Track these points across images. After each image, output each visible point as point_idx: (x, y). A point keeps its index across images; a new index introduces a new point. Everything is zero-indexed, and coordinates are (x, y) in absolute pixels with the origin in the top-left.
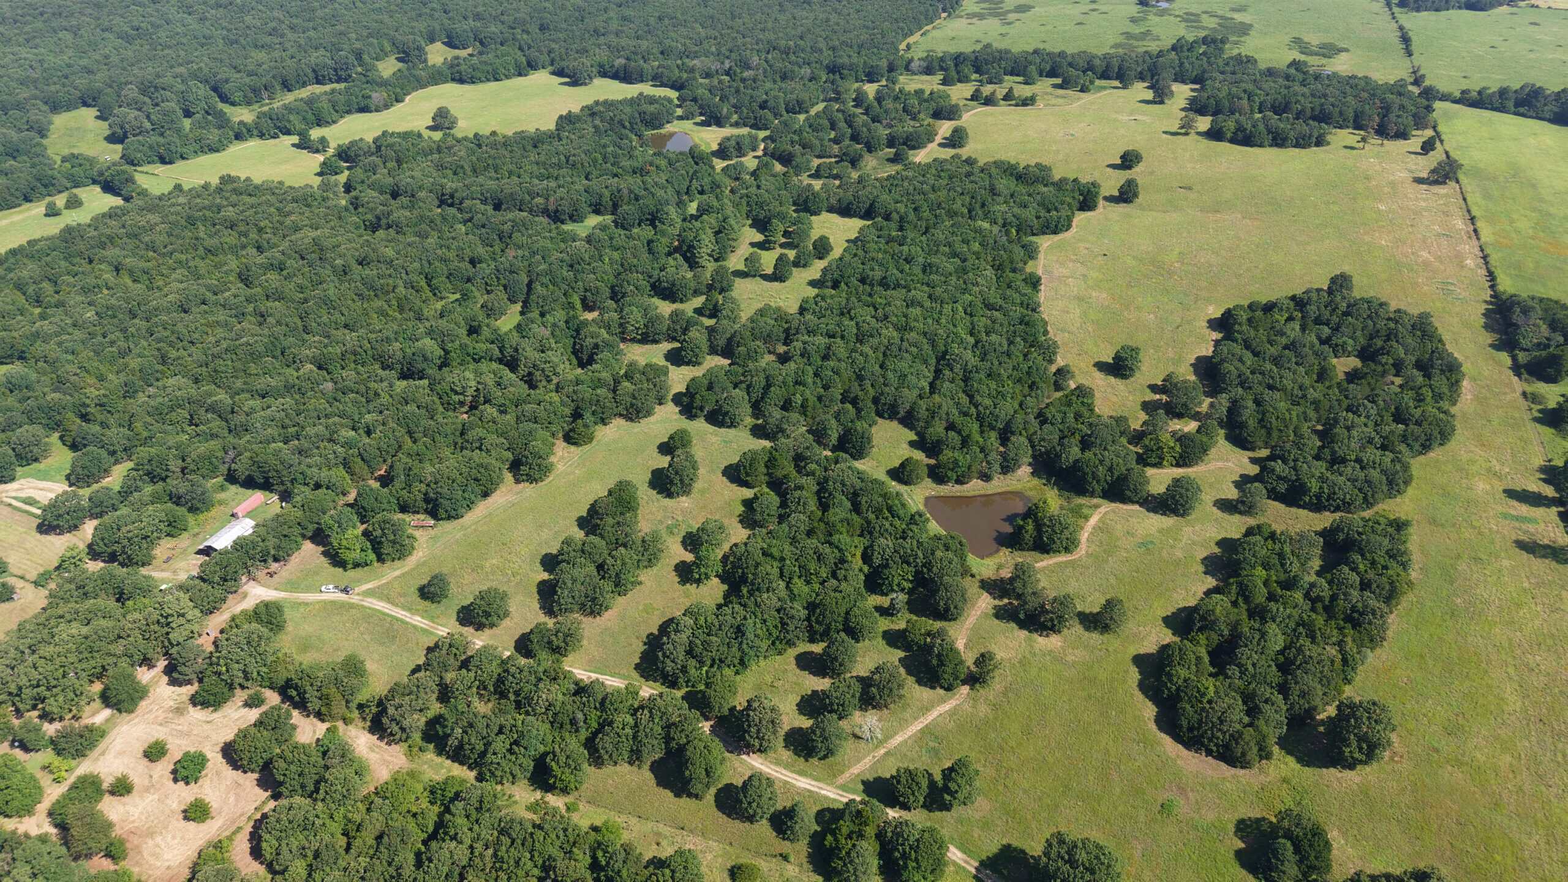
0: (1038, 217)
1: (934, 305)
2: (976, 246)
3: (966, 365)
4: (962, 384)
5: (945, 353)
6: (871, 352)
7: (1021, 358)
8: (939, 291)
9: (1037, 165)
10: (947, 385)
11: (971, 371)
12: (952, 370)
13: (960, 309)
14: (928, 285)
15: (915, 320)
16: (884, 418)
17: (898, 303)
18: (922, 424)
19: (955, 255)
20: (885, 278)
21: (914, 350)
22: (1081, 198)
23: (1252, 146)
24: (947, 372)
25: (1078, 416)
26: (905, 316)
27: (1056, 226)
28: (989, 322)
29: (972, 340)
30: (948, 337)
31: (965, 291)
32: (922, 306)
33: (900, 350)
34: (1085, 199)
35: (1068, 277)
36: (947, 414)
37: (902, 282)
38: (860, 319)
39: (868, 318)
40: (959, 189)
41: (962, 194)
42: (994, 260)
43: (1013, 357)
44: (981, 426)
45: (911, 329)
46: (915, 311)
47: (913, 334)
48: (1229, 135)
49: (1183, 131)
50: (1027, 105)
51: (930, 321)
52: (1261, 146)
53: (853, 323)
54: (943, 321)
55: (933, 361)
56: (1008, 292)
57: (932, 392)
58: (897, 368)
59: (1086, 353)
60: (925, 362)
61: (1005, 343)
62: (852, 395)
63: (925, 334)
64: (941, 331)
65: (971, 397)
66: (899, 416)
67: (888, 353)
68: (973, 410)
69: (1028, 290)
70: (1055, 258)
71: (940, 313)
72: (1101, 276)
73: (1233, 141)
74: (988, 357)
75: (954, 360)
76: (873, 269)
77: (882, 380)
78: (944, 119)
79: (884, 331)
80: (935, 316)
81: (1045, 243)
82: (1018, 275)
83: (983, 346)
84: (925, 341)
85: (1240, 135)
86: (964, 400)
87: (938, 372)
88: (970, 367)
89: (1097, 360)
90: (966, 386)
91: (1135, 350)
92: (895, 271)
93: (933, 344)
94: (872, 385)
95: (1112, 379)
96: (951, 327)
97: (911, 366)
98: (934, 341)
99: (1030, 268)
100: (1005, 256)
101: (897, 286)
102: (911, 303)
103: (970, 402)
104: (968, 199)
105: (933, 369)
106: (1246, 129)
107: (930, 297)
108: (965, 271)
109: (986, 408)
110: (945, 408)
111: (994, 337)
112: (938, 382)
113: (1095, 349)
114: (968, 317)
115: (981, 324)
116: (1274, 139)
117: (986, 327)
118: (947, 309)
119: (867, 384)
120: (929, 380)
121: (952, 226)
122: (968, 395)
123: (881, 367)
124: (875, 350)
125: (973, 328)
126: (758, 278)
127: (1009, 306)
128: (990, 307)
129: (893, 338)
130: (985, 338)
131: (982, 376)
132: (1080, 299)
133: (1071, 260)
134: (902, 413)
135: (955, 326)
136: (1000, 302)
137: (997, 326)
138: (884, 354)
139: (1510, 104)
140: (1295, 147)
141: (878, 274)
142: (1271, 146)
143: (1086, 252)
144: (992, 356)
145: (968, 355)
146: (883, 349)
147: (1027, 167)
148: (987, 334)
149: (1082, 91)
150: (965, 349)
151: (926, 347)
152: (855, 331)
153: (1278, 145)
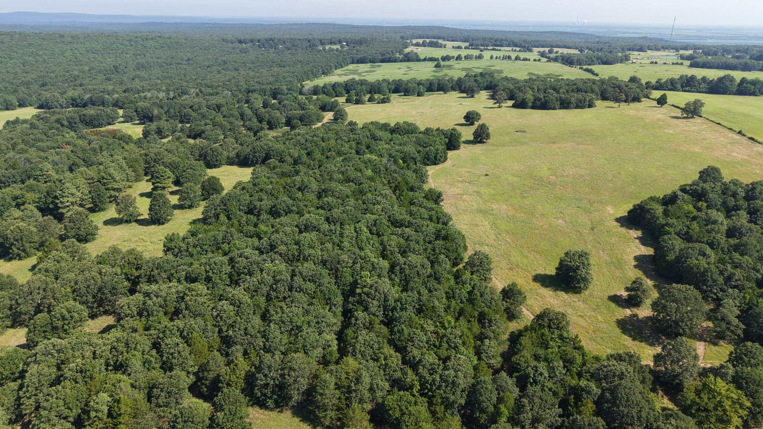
0: (419, 152)
1: (333, 227)
2: (369, 173)
3: (386, 300)
4: (385, 330)
5: (354, 285)
6: (246, 299)
7: (452, 282)
8: (337, 212)
9: (405, 122)
10: (364, 336)
11: (394, 309)
12: (366, 309)
13: (365, 229)
14: (322, 208)
15: (311, 247)
16: (267, 408)
17: (288, 229)
18: (332, 414)
19: (348, 180)
20: (275, 206)
21: (311, 286)
22: (447, 140)
23: (548, 109)
24: (360, 314)
25: (568, 362)
26: (297, 243)
27: (435, 157)
28: (402, 240)
29: (385, 264)
30: (354, 263)
31: (366, 211)
32: (318, 230)
33: (290, 290)
34: (450, 140)
35: (463, 195)
36: (371, 390)
37: (294, 208)
38: (235, 253)
39: (248, 251)
40: (345, 138)
41: (349, 141)
42: (389, 182)
43: (443, 280)
44: (430, 403)
45: (306, 259)
46: (310, 236)
47: (309, 265)
48: (530, 104)
49: (497, 105)
50: (385, 102)
51: (329, 246)
52: (554, 109)
53: (225, 259)
54: (346, 244)
55: (339, 299)
56: (413, 208)
57: (343, 352)
58: (285, 318)
59: (518, 266)
60: (328, 302)
61: (428, 263)
62: (211, 375)
63: (324, 263)
64: (344, 257)
65: (400, 349)
66: (293, 403)
67: (273, 294)
68: (411, 377)
69: (433, 205)
70: (444, 181)
71: (341, 235)
72: (492, 191)
73: (534, 107)
74: (412, 284)
75: (368, 295)
76: (261, 200)
77: (260, 342)
78: (328, 111)
79: (268, 265)
80: (337, 240)
81: (431, 170)
82: (417, 194)
83: (402, 270)
84: (325, 272)
85: (538, 103)
86: (395, 359)
87: (347, 314)
88: (391, 302)
89: (534, 273)
90: (392, 332)
91: (583, 255)
92: (286, 198)
93: (336, 274)
94: (245, 353)
95: (563, 295)
96: (357, 251)
97: (307, 312)
98: (337, 270)
99: (426, 187)
100: (399, 179)
101: (288, 212)
102: (306, 228)
103: (404, 362)
104: (354, 144)
105: (339, 310)
106: (541, 99)
107: (327, 219)
108: (362, 192)
109: (432, 371)
110: (366, 380)
111: (413, 258)
112: (349, 332)
113: (525, 261)
114: (375, 238)
115: (393, 243)
116: (561, 104)
117: (399, 246)
118: (349, 230)
119: (237, 351)
120: (336, 328)
121: (343, 161)
122: (397, 349)
123: (264, 317)
124: (254, 292)
125: (384, 249)
126: (134, 224)
127: (419, 221)
128: (395, 223)
129: (280, 272)
130: (402, 260)
131: (410, 312)
132: (483, 212)
133: (459, 181)
134: (296, 397)
135: (361, 249)
136: (408, 218)
137: (413, 244)
138: (269, 299)
139: (679, 86)
140: (575, 108)
141: (267, 203)
142: (560, 108)
143: (468, 174)
144: (416, 283)
145: (385, 284)
146: (265, 289)
147: (398, 124)
148: (403, 253)
149: (419, 95)
150: (379, 276)
151: (327, 280)
152: (228, 269)
153: (565, 108)
